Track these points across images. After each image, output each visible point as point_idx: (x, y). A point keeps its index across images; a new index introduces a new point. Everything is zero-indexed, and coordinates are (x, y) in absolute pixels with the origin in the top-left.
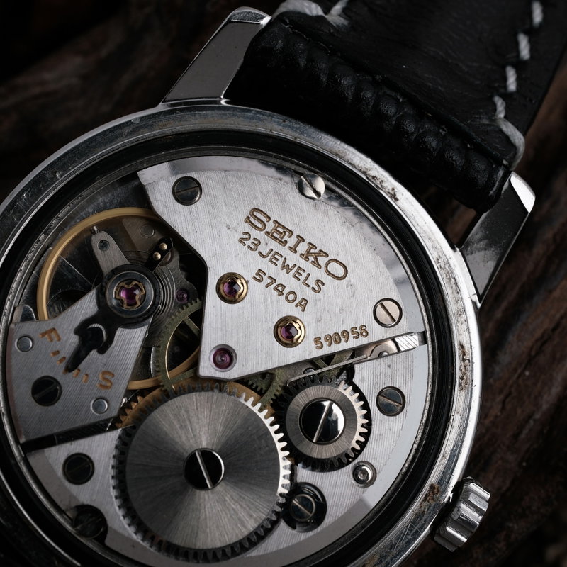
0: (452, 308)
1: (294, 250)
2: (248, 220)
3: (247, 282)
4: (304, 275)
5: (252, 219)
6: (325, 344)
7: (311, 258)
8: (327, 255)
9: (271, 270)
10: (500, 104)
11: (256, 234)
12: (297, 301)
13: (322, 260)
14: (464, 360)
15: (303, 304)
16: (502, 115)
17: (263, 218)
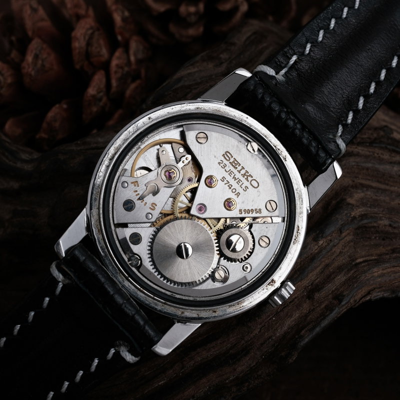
0: (298, 211)
1: (239, 172)
2: (223, 155)
3: (218, 181)
4: (241, 183)
5: (225, 156)
6: (243, 213)
7: (246, 177)
8: (252, 177)
9: (228, 178)
10: (340, 128)
11: (225, 162)
12: (236, 193)
13: (250, 179)
14: (298, 232)
15: (238, 194)
16: (340, 134)
17: (230, 156)
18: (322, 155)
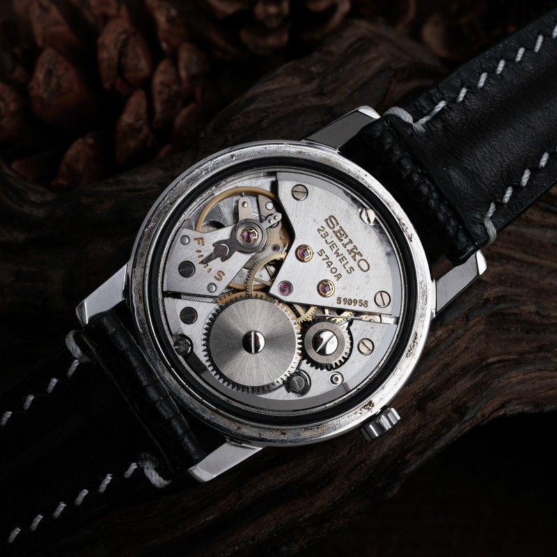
0: (419, 311)
1: (345, 246)
2: (326, 220)
3: (313, 253)
4: (345, 262)
5: (329, 221)
6: (342, 302)
7: (352, 254)
8: (361, 256)
9: (328, 252)
10: (492, 207)
11: (327, 229)
12: (336, 274)
13: (358, 257)
14: (414, 342)
15: (339, 276)
16: (490, 215)
17: (335, 223)
18: (463, 239)
